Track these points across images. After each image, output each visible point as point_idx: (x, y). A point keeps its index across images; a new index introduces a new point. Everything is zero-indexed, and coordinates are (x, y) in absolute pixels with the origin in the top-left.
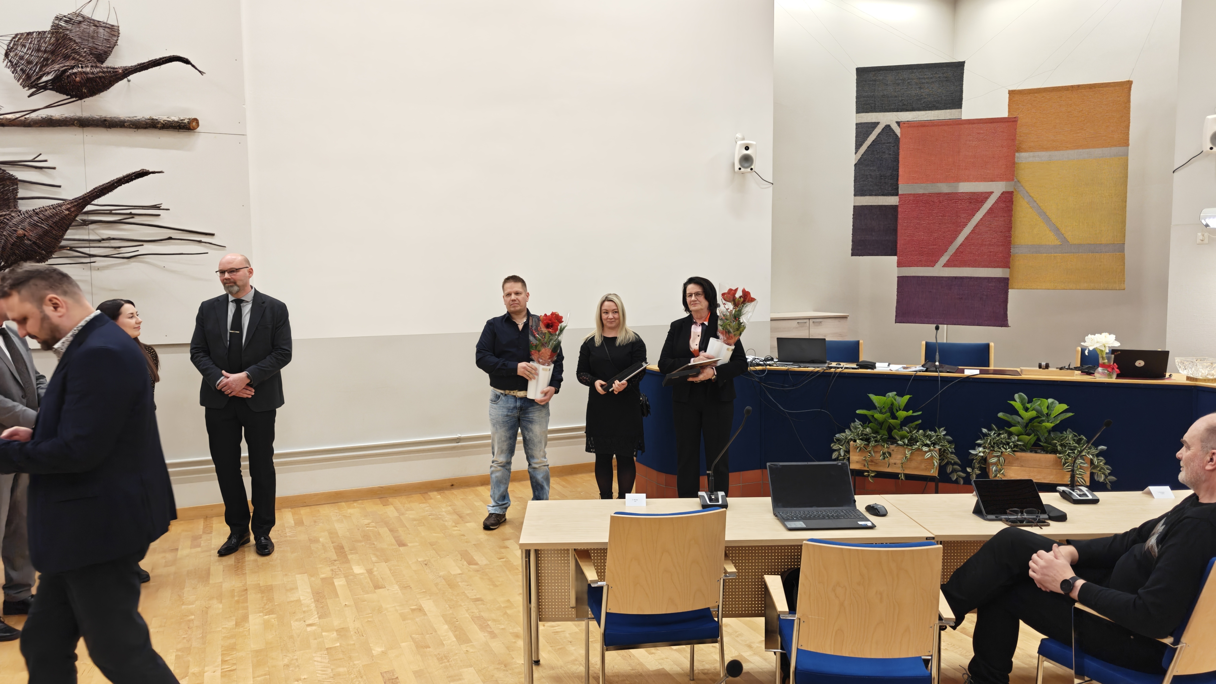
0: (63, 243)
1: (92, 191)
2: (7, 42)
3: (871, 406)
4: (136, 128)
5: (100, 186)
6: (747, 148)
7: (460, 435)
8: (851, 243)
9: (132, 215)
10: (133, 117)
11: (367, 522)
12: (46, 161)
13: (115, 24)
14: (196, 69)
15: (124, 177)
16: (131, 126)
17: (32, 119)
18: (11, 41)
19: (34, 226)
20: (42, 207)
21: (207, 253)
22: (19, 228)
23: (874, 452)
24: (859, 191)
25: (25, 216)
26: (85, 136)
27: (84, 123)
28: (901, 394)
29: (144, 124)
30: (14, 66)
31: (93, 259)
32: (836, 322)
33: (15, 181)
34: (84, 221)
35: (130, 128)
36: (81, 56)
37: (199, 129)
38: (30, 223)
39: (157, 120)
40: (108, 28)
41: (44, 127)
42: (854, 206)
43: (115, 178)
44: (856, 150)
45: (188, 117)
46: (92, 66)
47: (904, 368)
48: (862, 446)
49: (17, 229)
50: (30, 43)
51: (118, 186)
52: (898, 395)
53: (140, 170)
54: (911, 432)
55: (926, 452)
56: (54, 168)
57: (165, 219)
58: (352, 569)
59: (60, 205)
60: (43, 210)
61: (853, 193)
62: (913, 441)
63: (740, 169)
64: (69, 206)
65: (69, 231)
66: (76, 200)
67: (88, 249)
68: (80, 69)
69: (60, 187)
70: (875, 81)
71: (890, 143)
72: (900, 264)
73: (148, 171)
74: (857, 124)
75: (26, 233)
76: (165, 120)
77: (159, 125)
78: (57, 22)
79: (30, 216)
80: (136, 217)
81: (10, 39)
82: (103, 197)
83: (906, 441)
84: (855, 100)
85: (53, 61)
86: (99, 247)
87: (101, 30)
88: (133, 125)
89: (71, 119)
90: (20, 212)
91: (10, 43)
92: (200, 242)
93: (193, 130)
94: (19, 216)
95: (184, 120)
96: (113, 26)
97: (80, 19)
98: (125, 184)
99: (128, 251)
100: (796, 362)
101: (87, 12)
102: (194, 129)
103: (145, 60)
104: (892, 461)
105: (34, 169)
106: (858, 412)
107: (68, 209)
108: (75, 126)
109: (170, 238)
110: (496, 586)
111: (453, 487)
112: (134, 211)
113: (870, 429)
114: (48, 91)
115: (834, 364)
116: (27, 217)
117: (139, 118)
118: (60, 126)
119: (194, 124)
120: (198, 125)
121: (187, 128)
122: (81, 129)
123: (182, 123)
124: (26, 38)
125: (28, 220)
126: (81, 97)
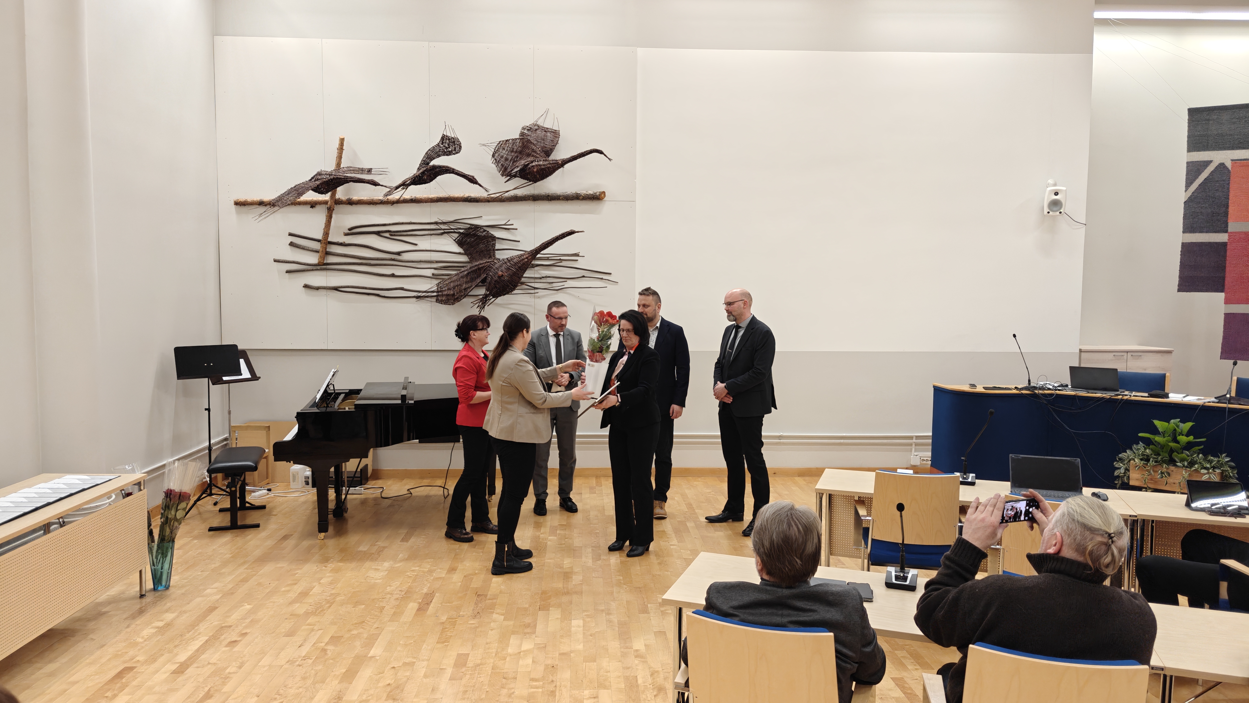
0: (522, 280)
1: (541, 245)
2: (494, 147)
3: (1155, 431)
4: (566, 200)
5: (545, 242)
6: (1056, 194)
8: (1178, 279)
9: (561, 260)
10: (565, 193)
12: (513, 225)
13: (557, 129)
14: (607, 157)
15: (560, 235)
18: (497, 146)
19: (507, 269)
20: (512, 256)
21: (607, 287)
22: (499, 270)
23: (1154, 471)
24: (1188, 228)
26: (536, 206)
27: (535, 198)
28: (1183, 421)
29: (572, 197)
30: (497, 162)
31: (536, 291)
32: (1157, 356)
33: (494, 238)
34: (535, 265)
35: (563, 200)
36: (537, 154)
37: (605, 199)
38: (505, 267)
39: (580, 194)
40: (553, 132)
41: (512, 202)
42: (1183, 243)
43: (554, 236)
44: (1186, 188)
45: (599, 191)
46: (543, 160)
48: (1141, 465)
50: (508, 147)
51: (556, 241)
52: (1181, 421)
53: (570, 231)
54: (1192, 455)
55: (1205, 474)
56: (516, 229)
57: (581, 263)
59: (522, 255)
60: (513, 258)
61: (1182, 230)
62: (1192, 464)
63: (1048, 212)
64: (527, 256)
65: (526, 272)
66: (531, 251)
67: (533, 284)
68: (536, 163)
69: (519, 241)
70: (1208, 120)
71: (1224, 181)
72: (1227, 301)
73: (574, 231)
74: (1188, 163)
75: (503, 274)
76: (585, 194)
77: (581, 198)
78: (523, 131)
79: (505, 262)
80: (563, 262)
81: (496, 144)
82: (547, 249)
83: (1186, 464)
84: (1186, 139)
85: (520, 158)
86: (541, 283)
87: (549, 134)
88: (565, 198)
89: (528, 196)
90: (498, 259)
91: (496, 148)
92: (602, 279)
94: (498, 262)
95: (596, 193)
96: (556, 131)
97: (536, 127)
99: (557, 285)
100: (1087, 388)
101: (540, 123)
102: (603, 199)
103: (575, 153)
104: (1170, 480)
105: (504, 230)
106: (1140, 435)
107: (527, 258)
108: (531, 200)
109: (584, 277)
112: (562, 258)
113: (1150, 451)
114: (517, 178)
115: (1126, 393)
116: (503, 263)
117: (568, 193)
118: (521, 201)
119: (603, 195)
120: (605, 196)
121: (598, 198)
122: (534, 202)
123: (595, 195)
124: (506, 144)
125: (504, 265)
126: (535, 180)
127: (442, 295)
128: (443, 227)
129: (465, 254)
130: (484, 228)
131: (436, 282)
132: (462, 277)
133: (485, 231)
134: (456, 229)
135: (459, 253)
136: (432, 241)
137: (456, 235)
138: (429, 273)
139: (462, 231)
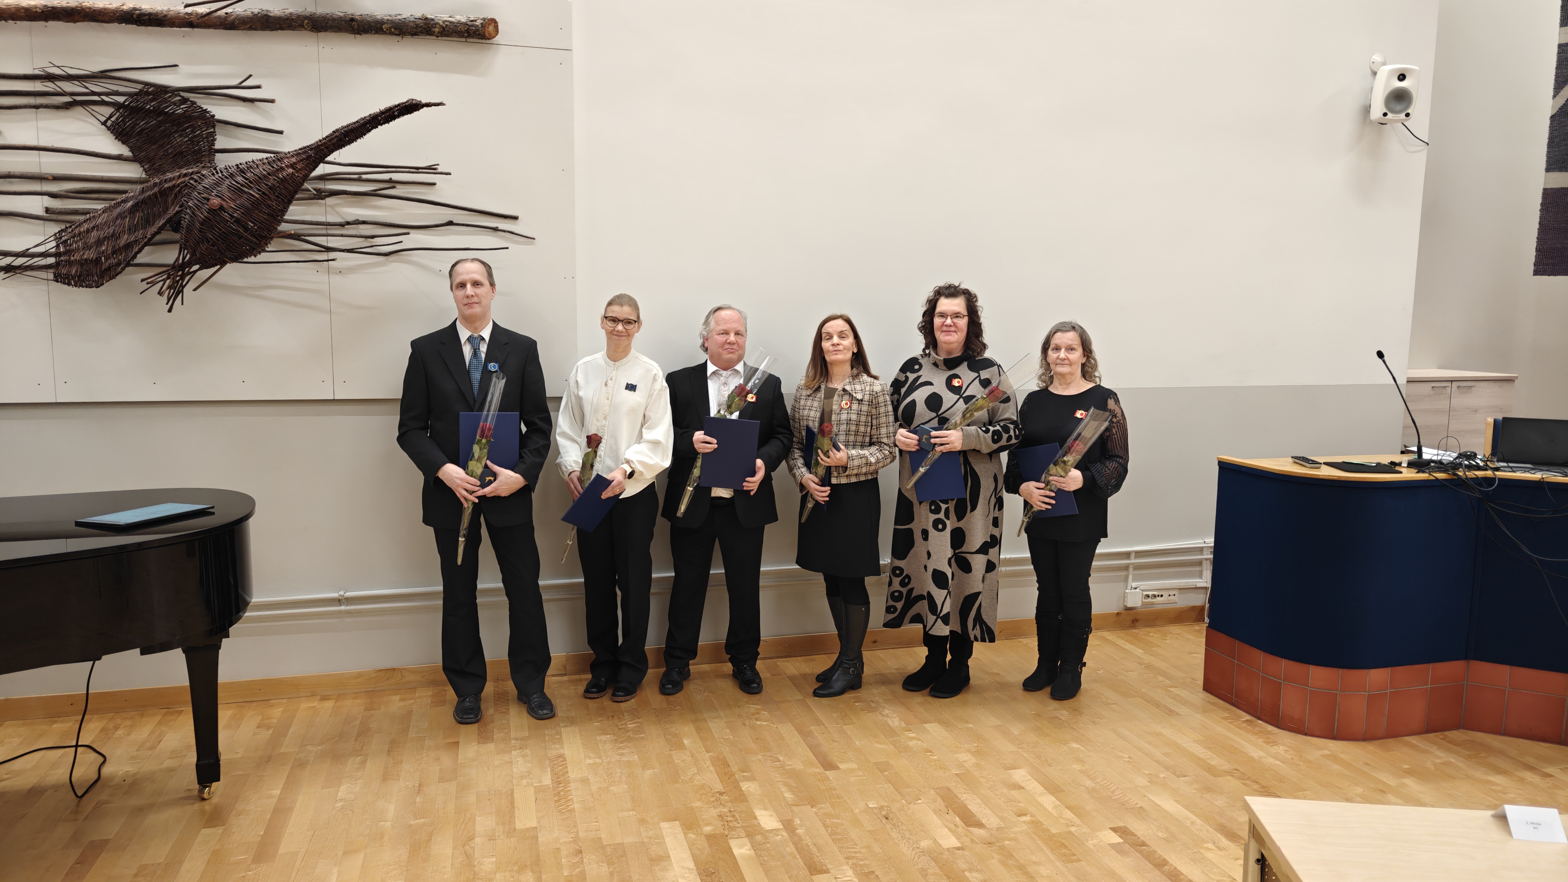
4: (399, 35)
6: (1402, 78)
8: (1534, 253)
9: (393, 183)
10: (396, 15)
12: (259, 87)
15: (382, 113)
16: (393, 30)
17: (238, 15)
19: (237, 191)
20: (251, 160)
21: (507, 248)
22: (213, 194)
24: (1553, 163)
25: (223, 175)
26: (320, 47)
27: (319, 24)
29: (413, 28)
31: (332, 255)
32: (1495, 387)
33: (211, 122)
34: (318, 190)
35: (391, 34)
37: (497, 39)
38: (229, 187)
39: (433, 20)
41: (255, 29)
42: (1545, 190)
44: (1555, 92)
45: (482, 17)
49: (211, 197)
51: (372, 129)
53: (408, 101)
56: (272, 101)
57: (444, 191)
60: (250, 166)
61: (1544, 165)
63: (1385, 114)
64: (294, 160)
66: (305, 150)
67: (325, 238)
69: (281, 132)
73: (420, 101)
74: (1560, 45)
75: (224, 203)
76: (446, 21)
77: (437, 30)
79: (232, 176)
80: (398, 186)
86: (342, 236)
88: (395, 29)
89: (299, 16)
90: (215, 169)
92: (496, 229)
93: (489, 39)
94: (213, 174)
95: (476, 21)
98: (383, 126)
99: (384, 243)
102: (491, 38)
105: (240, 102)
107: (292, 166)
108: (306, 29)
109: (450, 223)
112: (395, 176)
116: (226, 177)
117: (404, 16)
118: (282, 29)
119: (491, 28)
120: (497, 31)
121: (479, 35)
122: (314, 35)
123: (472, 26)
125: (227, 182)
127: (70, 263)
128: (68, 87)
129: (134, 159)
130: (182, 94)
131: (55, 228)
132: (121, 216)
133: (185, 100)
134: (107, 94)
135: (119, 158)
136: (42, 124)
137: (107, 111)
138: (36, 205)
139: (121, 99)
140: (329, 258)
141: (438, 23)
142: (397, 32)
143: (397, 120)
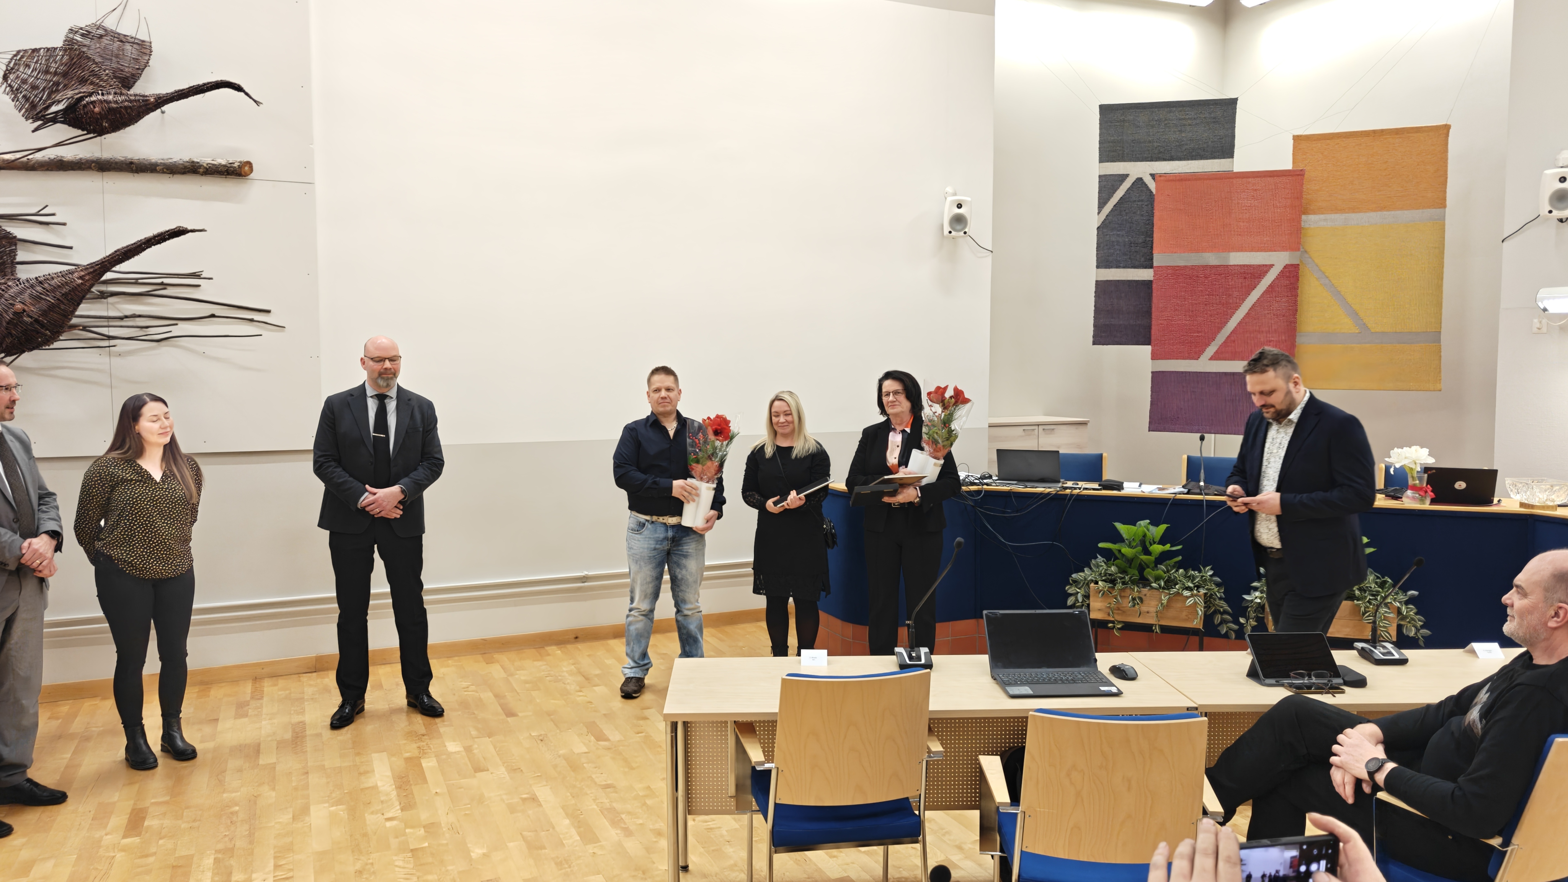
0: (74, 321)
1: (113, 254)
2: (6, 61)
3: (1117, 538)
4: (170, 174)
5: (123, 248)
6: (959, 206)
7: (587, 573)
8: (1092, 329)
9: (164, 286)
10: (167, 159)
11: (465, 684)
12: (53, 215)
13: (146, 39)
14: (250, 97)
15: (155, 237)
16: (165, 170)
17: (37, 160)
18: (11, 59)
19: (37, 298)
20: (47, 274)
21: (261, 335)
22: (17, 301)
23: (1121, 597)
24: (1103, 262)
25: (25, 286)
26: (105, 183)
27: (103, 166)
28: (1155, 523)
29: (182, 168)
30: (14, 92)
31: (113, 342)
32: (1072, 429)
33: (13, 241)
34: (102, 292)
35: (164, 173)
36: (102, 80)
37: (252, 176)
38: (31, 295)
39: (198, 163)
40: (138, 44)
41: (52, 170)
42: (1097, 281)
44: (1099, 210)
45: (239, 160)
46: (115, 93)
47: (1160, 489)
48: (1105, 590)
49: (15, 303)
50: (36, 62)
51: (147, 248)
52: (1151, 523)
53: (176, 228)
54: (1168, 571)
55: (1188, 598)
56: (64, 224)
57: (206, 291)
58: (445, 746)
59: (71, 272)
60: (49, 278)
61: (1095, 264)
62: (1170, 583)
63: (950, 232)
64: (83, 273)
65: (82, 306)
66: (91, 265)
67: (107, 329)
68: (100, 97)
69: (71, 248)
70: (1124, 121)
71: (1142, 201)
72: (1155, 356)
73: (186, 228)
74: (1100, 177)
75: (26, 308)
76: (209, 164)
77: (201, 170)
78: (71, 36)
79: (32, 286)
80: (169, 288)
81: (10, 57)
82: (127, 261)
83: (1162, 584)
84: (1098, 146)
85: (65, 86)
86: (121, 327)
87: (128, 47)
88: (167, 170)
89: (86, 161)
90: (19, 280)
91: (10, 62)
92: (252, 320)
94: (17, 285)
95: (234, 163)
96: (143, 41)
97: (101, 32)
98: (156, 246)
99: (157, 332)
100: (1021, 480)
101: (110, 24)
102: (246, 175)
104: (1144, 608)
105: (38, 226)
106: (1101, 545)
107: (81, 278)
108: (93, 170)
109: (213, 316)
110: (632, 768)
111: (577, 639)
112: (166, 281)
113: (1117, 569)
114: (58, 125)
115: (1070, 484)
116: (27, 287)
117: (175, 160)
118: (73, 169)
119: (247, 168)
120: (251, 170)
121: (236, 174)
122: (100, 174)
123: (231, 167)
124: (31, 57)
125: (29, 291)
126: (101, 132)
140: (111, 345)
141: (202, 165)
142: (168, 172)
143: (168, 242)
